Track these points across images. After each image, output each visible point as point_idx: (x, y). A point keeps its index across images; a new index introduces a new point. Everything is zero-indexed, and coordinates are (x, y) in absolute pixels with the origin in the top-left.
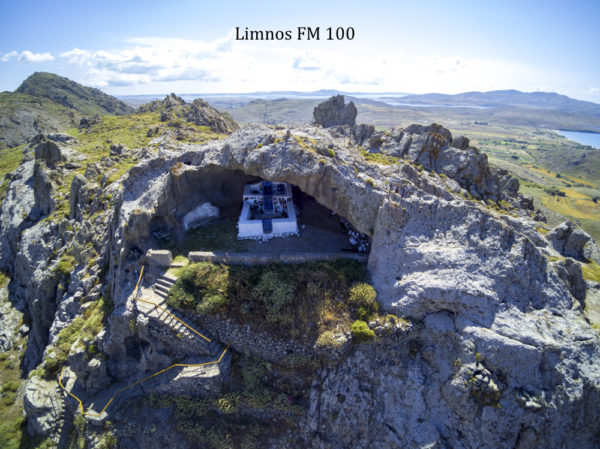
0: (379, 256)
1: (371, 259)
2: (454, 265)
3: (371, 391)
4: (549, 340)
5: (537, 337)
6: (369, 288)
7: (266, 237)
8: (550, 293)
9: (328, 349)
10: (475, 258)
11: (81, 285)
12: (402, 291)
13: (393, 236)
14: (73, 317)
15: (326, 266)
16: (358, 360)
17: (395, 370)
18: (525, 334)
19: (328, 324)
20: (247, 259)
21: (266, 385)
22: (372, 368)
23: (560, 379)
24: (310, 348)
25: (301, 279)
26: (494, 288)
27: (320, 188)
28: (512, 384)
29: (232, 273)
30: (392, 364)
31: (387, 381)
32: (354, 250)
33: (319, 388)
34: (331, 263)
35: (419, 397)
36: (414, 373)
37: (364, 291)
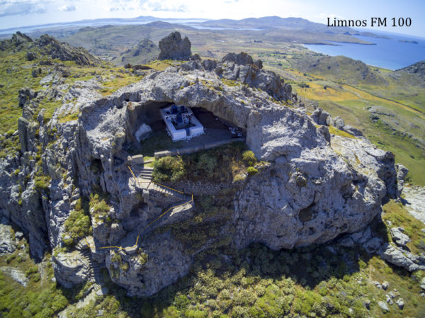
0: (251, 137)
1: (248, 139)
2: (284, 136)
3: (259, 194)
4: (320, 158)
5: (316, 158)
6: (251, 152)
7: (189, 138)
8: (318, 140)
9: (239, 182)
10: (291, 131)
11: (65, 192)
12: (265, 151)
13: (257, 127)
14: (67, 212)
15: (229, 146)
16: (252, 183)
17: (267, 183)
18: (312, 157)
19: (236, 172)
20: (188, 150)
21: (214, 205)
22: (258, 185)
23: (326, 171)
24: (231, 183)
25: (219, 154)
26: (299, 142)
27: (218, 107)
28: (310, 177)
29: (183, 159)
30: (265, 181)
31: (264, 189)
32: (236, 136)
33: (237, 200)
34: (230, 144)
35: (277, 191)
36: (274, 183)
37: (249, 154)
